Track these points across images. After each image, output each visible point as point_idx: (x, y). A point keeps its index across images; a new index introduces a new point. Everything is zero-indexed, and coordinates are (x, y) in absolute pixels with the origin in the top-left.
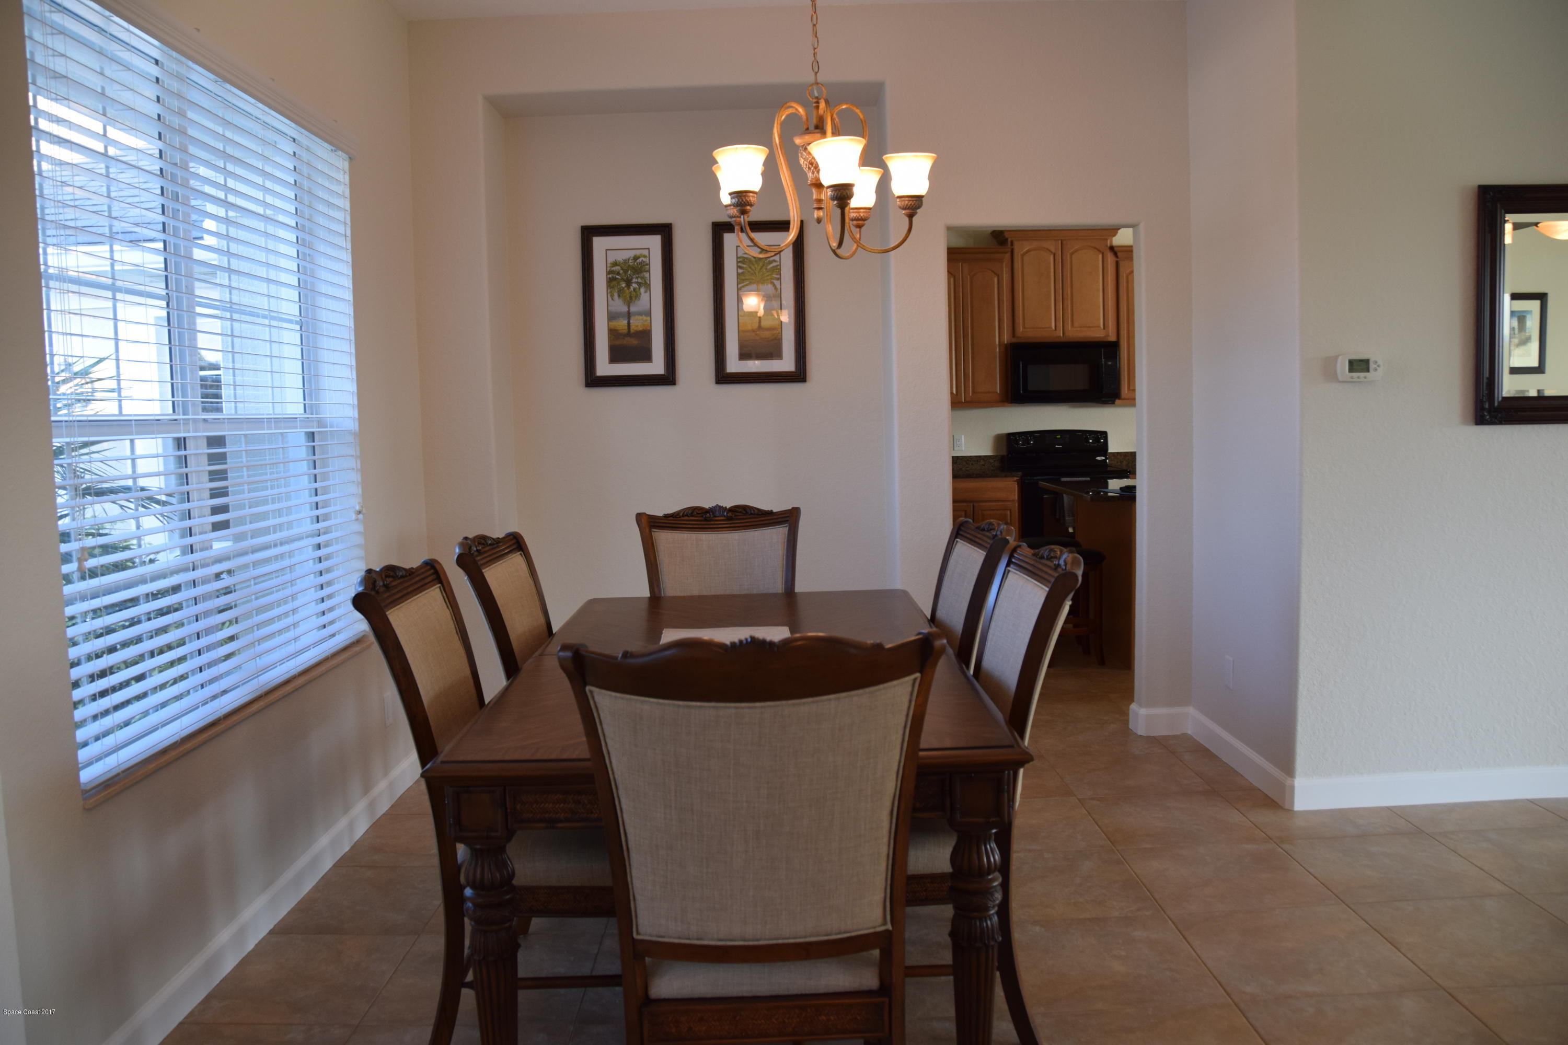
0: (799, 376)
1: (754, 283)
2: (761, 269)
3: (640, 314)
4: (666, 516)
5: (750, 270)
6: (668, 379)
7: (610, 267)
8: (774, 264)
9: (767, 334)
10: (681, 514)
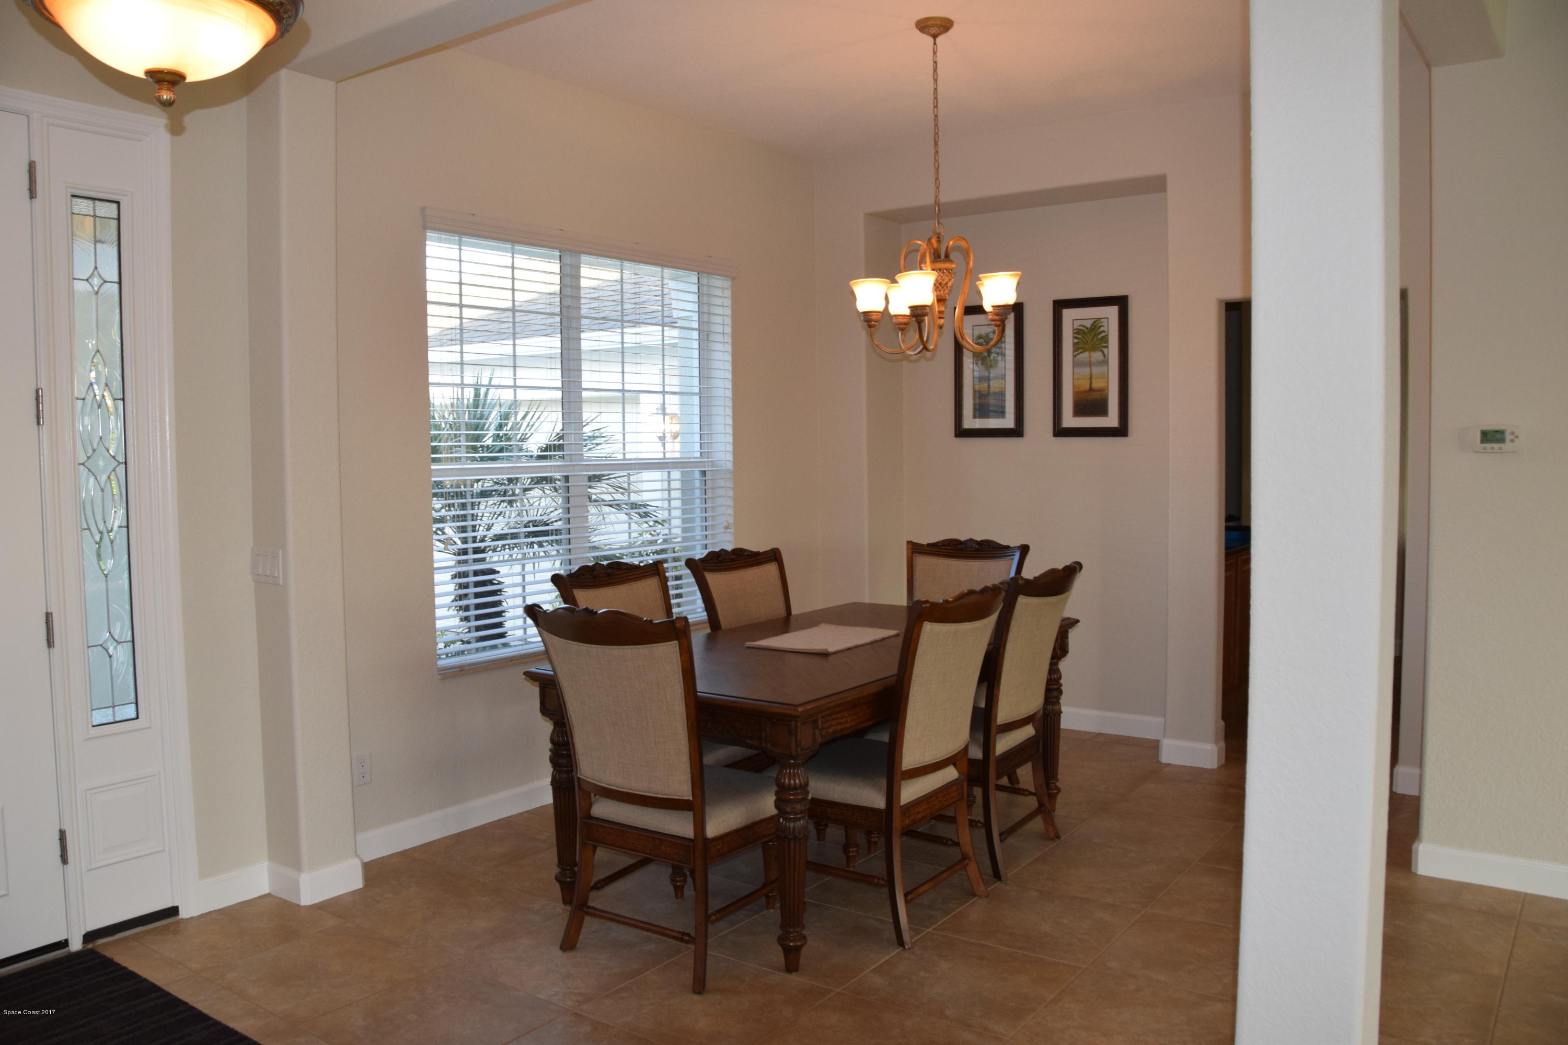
0: (1121, 431)
1: (1087, 351)
2: (1093, 338)
3: (996, 378)
4: (929, 545)
5: (1083, 340)
6: (1017, 432)
7: (976, 340)
8: (1103, 334)
9: (1096, 395)
10: (940, 544)
